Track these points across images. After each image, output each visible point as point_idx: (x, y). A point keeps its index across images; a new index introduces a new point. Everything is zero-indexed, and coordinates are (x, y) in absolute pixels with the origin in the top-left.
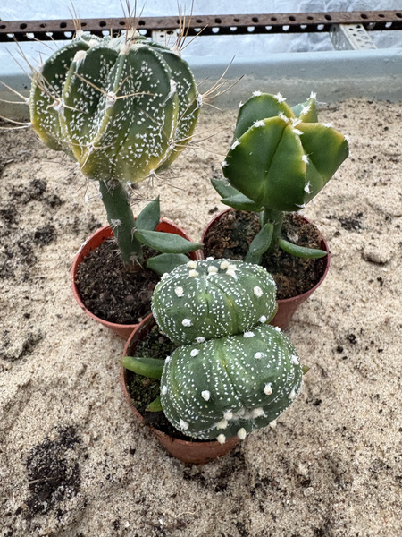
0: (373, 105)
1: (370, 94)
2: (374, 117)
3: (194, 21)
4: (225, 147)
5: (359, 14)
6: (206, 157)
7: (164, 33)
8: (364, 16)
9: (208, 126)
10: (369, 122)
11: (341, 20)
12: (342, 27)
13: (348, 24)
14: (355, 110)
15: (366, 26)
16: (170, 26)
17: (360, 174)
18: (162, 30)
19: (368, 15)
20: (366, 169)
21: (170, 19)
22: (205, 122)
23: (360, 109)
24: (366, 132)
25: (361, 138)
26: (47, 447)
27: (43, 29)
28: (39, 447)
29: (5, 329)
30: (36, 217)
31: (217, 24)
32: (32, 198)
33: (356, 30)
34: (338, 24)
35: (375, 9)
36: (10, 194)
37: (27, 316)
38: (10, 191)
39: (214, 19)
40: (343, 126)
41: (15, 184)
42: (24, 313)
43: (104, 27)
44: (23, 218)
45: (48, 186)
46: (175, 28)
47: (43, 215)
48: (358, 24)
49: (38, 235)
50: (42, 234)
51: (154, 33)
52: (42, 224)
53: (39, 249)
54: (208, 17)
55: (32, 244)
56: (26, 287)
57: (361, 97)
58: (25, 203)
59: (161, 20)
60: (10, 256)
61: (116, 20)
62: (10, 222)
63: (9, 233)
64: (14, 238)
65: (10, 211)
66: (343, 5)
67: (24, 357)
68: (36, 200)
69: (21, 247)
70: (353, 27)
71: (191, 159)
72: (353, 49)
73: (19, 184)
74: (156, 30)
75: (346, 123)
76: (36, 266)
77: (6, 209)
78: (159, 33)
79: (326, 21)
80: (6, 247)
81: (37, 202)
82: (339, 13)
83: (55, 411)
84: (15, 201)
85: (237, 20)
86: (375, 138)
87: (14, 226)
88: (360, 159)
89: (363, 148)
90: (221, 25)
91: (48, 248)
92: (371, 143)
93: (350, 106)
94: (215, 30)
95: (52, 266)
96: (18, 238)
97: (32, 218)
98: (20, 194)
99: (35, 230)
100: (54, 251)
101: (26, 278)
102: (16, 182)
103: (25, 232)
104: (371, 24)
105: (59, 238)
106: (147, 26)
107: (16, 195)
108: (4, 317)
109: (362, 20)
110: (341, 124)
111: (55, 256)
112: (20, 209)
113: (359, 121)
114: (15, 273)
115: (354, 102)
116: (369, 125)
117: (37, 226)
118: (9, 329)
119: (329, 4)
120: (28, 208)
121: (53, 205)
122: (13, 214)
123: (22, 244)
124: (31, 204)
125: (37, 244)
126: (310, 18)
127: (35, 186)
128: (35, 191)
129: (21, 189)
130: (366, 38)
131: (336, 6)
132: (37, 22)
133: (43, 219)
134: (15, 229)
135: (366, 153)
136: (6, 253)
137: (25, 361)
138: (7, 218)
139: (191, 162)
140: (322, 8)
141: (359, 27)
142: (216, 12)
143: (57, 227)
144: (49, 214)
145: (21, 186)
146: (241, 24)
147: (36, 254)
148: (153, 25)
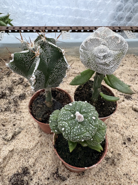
0: (135, 57)
1: (134, 53)
2: (136, 61)
3: (75, 28)
4: (85, 69)
5: (130, 27)
6: (78, 72)
7: (66, 31)
8: (131, 28)
9: (79, 62)
10: (134, 62)
11: (124, 29)
12: (124, 31)
13: (126, 30)
14: (129, 58)
15: (132, 31)
16: (68, 29)
17: (131, 80)
18: (65, 30)
19: (133, 27)
20: (133, 78)
21: (68, 27)
22: (78, 60)
23: (131, 58)
24: (133, 66)
25: (131, 68)
26: (17, 175)
27: (27, 29)
28: (14, 175)
29: (6, 129)
30: (20, 90)
31: (83, 29)
32: (19, 84)
33: (129, 32)
34: (123, 30)
35: (135, 26)
36: (12, 82)
37: (14, 125)
38: (12, 81)
39: (82, 27)
40: (125, 64)
41: (14, 79)
42: (13, 124)
43: (46, 29)
44: (15, 90)
45: (25, 80)
46: (69, 30)
47: (22, 90)
48: (130, 30)
49: (20, 97)
50: (21, 96)
51: (62, 31)
52: (22, 93)
53: (20, 101)
54: (80, 27)
55: (18, 100)
56: (15, 115)
57: (131, 54)
58: (17, 85)
59: (65, 27)
60: (10, 103)
61: (50, 27)
62: (11, 92)
63: (10, 95)
64: (12, 97)
65: (11, 88)
66: (124, 24)
67: (12, 140)
68: (20, 84)
69: (14, 100)
70: (128, 31)
71: (73, 73)
72: (128, 38)
73: (15, 79)
74: (63, 30)
75: (126, 63)
76: (19, 107)
77: (10, 87)
78: (64, 31)
79: (119, 29)
80: (9, 100)
81: (20, 85)
82: (123, 26)
83: (21, 161)
84: (13, 85)
85: (89, 28)
86: (136, 68)
87: (12, 93)
88: (131, 75)
89: (132, 71)
90: (84, 29)
91: (23, 101)
92: (135, 69)
93: (127, 57)
94: (82, 31)
95: (24, 108)
96: (13, 97)
97: (18, 90)
98: (15, 82)
99: (19, 95)
100: (25, 102)
101: (15, 111)
102: (14, 78)
103: (16, 95)
104: (134, 30)
105: (27, 98)
106: (60, 29)
107: (14, 82)
108: (6, 125)
109: (131, 29)
110: (125, 63)
111: (25, 104)
112: (15, 87)
113: (131, 62)
114: (11, 109)
115: (129, 55)
116: (134, 64)
117: (20, 93)
118: (7, 129)
119: (120, 24)
120: (17, 87)
121: (26, 86)
122: (12, 89)
123: (14, 99)
124: (18, 86)
125: (19, 100)
126: (114, 28)
127: (21, 80)
128: (20, 81)
129: (16, 81)
130: (132, 35)
131: (122, 24)
132: (25, 27)
133: (22, 91)
134: (12, 94)
135: (133, 73)
136: (9, 102)
137: (12, 141)
138: (10, 90)
139: (73, 74)
140: (118, 25)
141: (130, 31)
142: (83, 25)
143: (27, 94)
144: (24, 89)
145: (16, 79)
146: (91, 29)
147: (19, 103)
148: (62, 29)
